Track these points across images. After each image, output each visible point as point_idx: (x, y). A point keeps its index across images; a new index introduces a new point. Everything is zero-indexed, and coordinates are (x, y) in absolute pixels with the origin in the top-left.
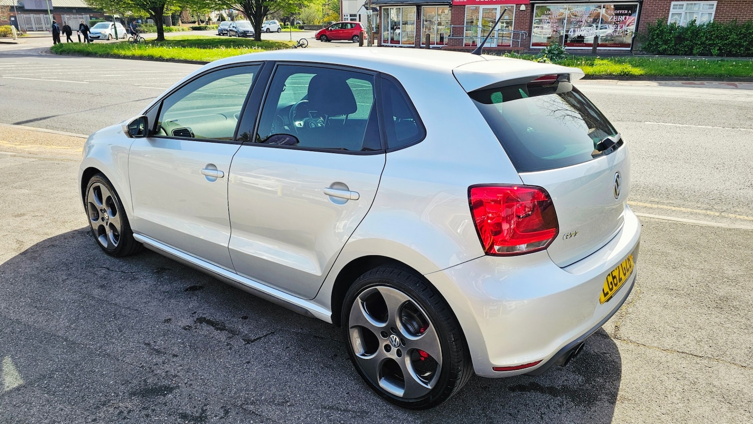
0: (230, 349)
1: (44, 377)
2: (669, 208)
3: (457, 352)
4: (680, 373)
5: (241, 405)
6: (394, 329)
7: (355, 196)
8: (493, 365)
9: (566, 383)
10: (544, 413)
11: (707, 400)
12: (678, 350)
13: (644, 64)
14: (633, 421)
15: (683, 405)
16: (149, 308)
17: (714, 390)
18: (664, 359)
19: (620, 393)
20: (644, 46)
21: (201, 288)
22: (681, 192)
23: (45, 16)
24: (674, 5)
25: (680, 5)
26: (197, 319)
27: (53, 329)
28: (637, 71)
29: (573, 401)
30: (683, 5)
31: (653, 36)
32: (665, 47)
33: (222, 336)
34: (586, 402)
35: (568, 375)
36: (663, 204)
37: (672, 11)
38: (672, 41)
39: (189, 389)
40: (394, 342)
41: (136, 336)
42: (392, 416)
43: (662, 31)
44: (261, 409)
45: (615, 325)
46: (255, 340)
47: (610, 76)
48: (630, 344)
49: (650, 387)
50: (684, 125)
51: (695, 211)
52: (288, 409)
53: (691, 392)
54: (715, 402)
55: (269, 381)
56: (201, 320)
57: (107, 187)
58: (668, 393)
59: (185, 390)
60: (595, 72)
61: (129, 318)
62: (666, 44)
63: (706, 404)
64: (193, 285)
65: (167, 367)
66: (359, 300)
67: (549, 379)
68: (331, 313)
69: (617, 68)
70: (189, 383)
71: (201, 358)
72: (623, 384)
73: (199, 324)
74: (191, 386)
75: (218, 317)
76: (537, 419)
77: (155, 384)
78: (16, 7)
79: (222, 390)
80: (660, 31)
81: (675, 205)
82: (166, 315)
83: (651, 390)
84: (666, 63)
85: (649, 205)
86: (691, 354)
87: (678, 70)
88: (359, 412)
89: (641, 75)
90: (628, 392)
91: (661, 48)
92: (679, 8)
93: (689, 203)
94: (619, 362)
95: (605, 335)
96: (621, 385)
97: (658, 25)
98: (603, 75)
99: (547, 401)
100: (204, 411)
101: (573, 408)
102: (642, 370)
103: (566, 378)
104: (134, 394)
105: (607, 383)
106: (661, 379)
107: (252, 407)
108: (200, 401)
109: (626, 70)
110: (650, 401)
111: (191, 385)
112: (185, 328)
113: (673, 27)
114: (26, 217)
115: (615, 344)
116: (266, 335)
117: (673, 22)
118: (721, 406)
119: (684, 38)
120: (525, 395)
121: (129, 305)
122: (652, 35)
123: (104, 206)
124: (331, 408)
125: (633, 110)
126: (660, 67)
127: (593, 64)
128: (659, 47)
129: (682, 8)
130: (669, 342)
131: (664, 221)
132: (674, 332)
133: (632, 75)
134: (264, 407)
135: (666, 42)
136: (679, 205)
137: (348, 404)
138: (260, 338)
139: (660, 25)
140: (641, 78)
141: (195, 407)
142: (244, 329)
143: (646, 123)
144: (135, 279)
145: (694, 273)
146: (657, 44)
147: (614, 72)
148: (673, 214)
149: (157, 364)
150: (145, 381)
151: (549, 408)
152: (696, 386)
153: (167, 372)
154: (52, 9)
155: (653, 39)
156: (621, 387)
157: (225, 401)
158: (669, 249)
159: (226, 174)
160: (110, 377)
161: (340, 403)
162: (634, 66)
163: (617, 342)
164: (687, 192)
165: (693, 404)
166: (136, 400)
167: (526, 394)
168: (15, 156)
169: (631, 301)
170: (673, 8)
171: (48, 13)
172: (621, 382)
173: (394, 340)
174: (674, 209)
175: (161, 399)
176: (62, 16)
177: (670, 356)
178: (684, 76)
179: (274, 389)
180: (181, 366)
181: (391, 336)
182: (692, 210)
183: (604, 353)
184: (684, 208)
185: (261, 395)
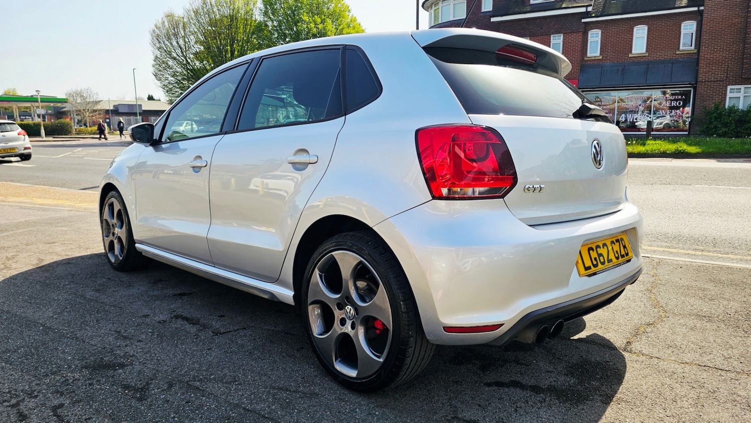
0: (196, 338)
1: (9, 351)
2: (715, 255)
3: (407, 313)
4: (697, 383)
5: (188, 381)
6: (348, 299)
7: (314, 159)
8: (443, 323)
9: (553, 383)
10: (521, 407)
11: (726, 407)
12: (700, 364)
13: (701, 143)
14: (628, 420)
15: (694, 410)
16: (132, 306)
17: (738, 399)
18: (680, 370)
19: (618, 395)
20: (702, 129)
21: (189, 294)
22: (730, 241)
23: (135, 118)
24: (731, 89)
25: (737, 89)
26: (174, 316)
27: (37, 317)
28: (693, 149)
29: (558, 399)
30: (740, 89)
31: (711, 119)
32: (724, 130)
33: (193, 329)
34: (573, 400)
35: (559, 377)
36: (709, 251)
37: (729, 95)
38: (731, 124)
39: (141, 367)
40: (349, 313)
41: (111, 325)
42: (344, 399)
43: (720, 114)
44: (206, 386)
45: (628, 340)
46: (224, 333)
47: (664, 155)
48: (642, 356)
49: (656, 392)
50: (739, 188)
51: (745, 257)
52: (234, 387)
53: (708, 399)
54: (737, 410)
55: (225, 364)
56: (177, 317)
57: (118, 200)
58: (677, 398)
59: (138, 367)
60: (647, 151)
61: (110, 312)
62: (726, 127)
63: (725, 411)
64: (182, 292)
65: (128, 349)
66: (317, 272)
67: (535, 379)
68: (293, 293)
69: (671, 147)
70: (143, 362)
71: (164, 344)
72: (622, 388)
73: (174, 319)
74: (145, 365)
75: (196, 314)
76: (510, 411)
77: (110, 362)
78: (111, 110)
79: (174, 369)
80: (718, 114)
81: (722, 253)
82: (146, 311)
83: (657, 395)
84: (725, 142)
85: (694, 252)
86: (715, 368)
87: (738, 148)
88: (309, 394)
89: (698, 153)
90: (627, 395)
91: (721, 131)
92: (736, 92)
93: (740, 251)
94: (622, 370)
95: (613, 348)
96: (620, 389)
97: (715, 108)
98: (656, 153)
99: (527, 397)
100: (148, 384)
101: (557, 405)
102: (650, 377)
103: (555, 379)
104: (86, 368)
105: (604, 387)
106: (672, 386)
107: (198, 383)
108: (148, 376)
109: (680, 149)
110: (653, 404)
111: (145, 363)
112: (159, 322)
113: (732, 110)
114: (56, 244)
115: (622, 356)
116: (237, 330)
117: (731, 105)
118: (744, 413)
119: (745, 121)
120: (502, 391)
121: (115, 304)
122: (709, 118)
123: (115, 221)
124: (280, 389)
125: (683, 176)
126: (718, 146)
127: (645, 144)
128: (719, 130)
129: (740, 92)
130: (688, 357)
131: (707, 265)
132: (699, 349)
133: (687, 153)
134: (210, 385)
135: (725, 125)
136: (728, 253)
137: (300, 386)
138: (230, 332)
139: (717, 108)
140: (698, 156)
141: (141, 380)
142: (216, 324)
143: (696, 186)
144: (130, 286)
145: (735, 305)
146: (716, 127)
147: (668, 150)
148: (719, 260)
149: (120, 346)
150: (102, 358)
151: (528, 403)
152: (716, 395)
153: (126, 352)
154: (142, 112)
155: (711, 123)
156: (620, 390)
157: (173, 377)
158: (710, 286)
159: (209, 163)
160: (70, 354)
161: (291, 385)
162: (690, 145)
163: (626, 355)
164: (737, 241)
165: (708, 410)
166: (86, 372)
167: (503, 389)
168: (71, 211)
169: (652, 323)
170: (730, 92)
171: (136, 116)
172: (622, 386)
173: (348, 311)
174: (720, 255)
175: (111, 372)
176: (149, 118)
177: (687, 368)
178: (746, 153)
179: (226, 371)
180: (142, 349)
181: (346, 308)
182: (742, 257)
183: (608, 362)
184: (733, 256)
185: (212, 375)
